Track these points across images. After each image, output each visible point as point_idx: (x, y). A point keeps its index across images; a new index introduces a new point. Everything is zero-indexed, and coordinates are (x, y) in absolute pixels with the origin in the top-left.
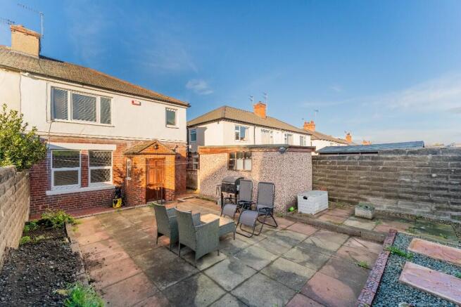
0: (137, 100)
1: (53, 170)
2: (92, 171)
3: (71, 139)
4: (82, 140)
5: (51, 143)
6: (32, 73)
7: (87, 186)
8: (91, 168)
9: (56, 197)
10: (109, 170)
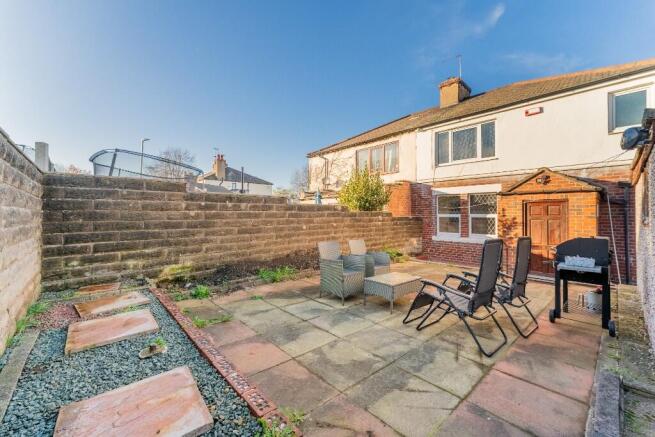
0: (534, 107)
1: (439, 216)
2: (473, 219)
3: (452, 183)
4: (461, 183)
5: (437, 189)
6: (422, 127)
7: (467, 236)
8: (471, 216)
9: (441, 243)
10: (493, 219)
